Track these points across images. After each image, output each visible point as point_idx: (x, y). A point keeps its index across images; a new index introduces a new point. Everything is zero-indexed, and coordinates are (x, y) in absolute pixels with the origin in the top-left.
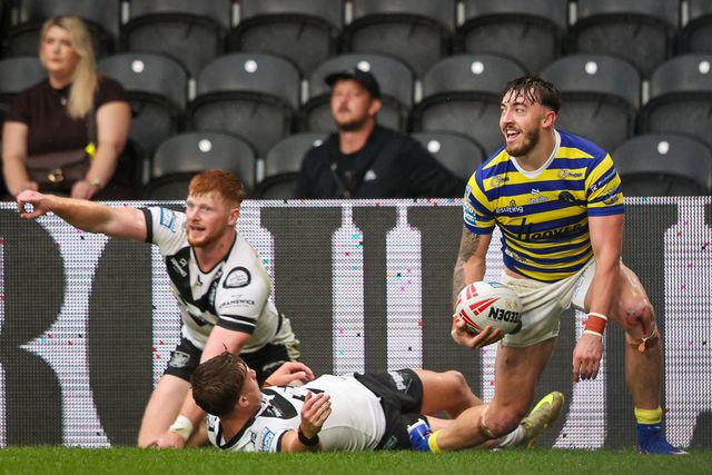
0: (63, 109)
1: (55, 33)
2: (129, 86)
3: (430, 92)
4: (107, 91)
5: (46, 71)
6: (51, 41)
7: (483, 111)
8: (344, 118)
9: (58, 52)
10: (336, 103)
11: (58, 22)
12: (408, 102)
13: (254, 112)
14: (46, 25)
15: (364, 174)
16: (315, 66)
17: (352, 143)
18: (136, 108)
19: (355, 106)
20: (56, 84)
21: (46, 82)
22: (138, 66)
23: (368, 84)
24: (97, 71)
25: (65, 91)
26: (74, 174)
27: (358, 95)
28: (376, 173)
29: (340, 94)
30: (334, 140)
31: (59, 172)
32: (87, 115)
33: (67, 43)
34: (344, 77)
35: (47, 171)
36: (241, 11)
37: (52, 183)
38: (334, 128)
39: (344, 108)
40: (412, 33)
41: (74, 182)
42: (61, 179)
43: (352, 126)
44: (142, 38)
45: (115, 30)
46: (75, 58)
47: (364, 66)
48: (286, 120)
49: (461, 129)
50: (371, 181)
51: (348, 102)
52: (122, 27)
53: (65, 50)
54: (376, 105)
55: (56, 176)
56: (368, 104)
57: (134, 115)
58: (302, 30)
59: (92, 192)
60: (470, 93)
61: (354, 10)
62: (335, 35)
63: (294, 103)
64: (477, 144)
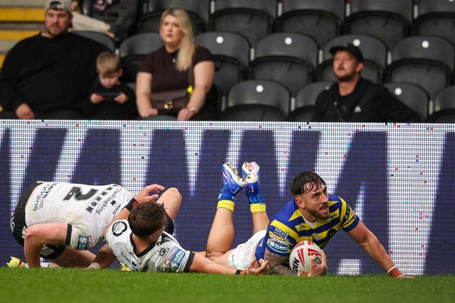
0: (174, 65)
1: (169, 19)
2: (214, 52)
3: (396, 58)
4: (200, 55)
5: (163, 42)
6: (167, 24)
7: (428, 70)
8: (341, 74)
9: (171, 31)
10: (336, 65)
11: (171, 12)
12: (383, 64)
13: (290, 68)
14: (164, 14)
15: (354, 108)
16: (328, 41)
17: (346, 89)
18: (218, 66)
19: (348, 66)
20: (169, 50)
22: (220, 40)
23: (356, 54)
24: (195, 43)
25: (175, 54)
26: (179, 104)
27: (349, 60)
28: (361, 108)
29: (338, 59)
30: (335, 87)
31: (171, 103)
32: (188, 69)
33: (177, 25)
34: (341, 49)
35: (164, 102)
36: (283, 8)
37: (166, 109)
39: (341, 68)
40: (386, 23)
41: (180, 109)
42: (171, 107)
43: (347, 79)
44: (222, 22)
45: (206, 18)
46: (181, 34)
47: (357, 43)
48: (309, 73)
49: (415, 81)
50: (358, 113)
51: (343, 64)
52: (210, 16)
53: (175, 29)
54: (361, 66)
55: (169, 105)
56: (356, 65)
57: (217, 69)
58: (319, 21)
59: (190, 115)
60: (421, 59)
61: (351, 8)
62: (340, 23)
63: (315, 64)
64: (424, 91)
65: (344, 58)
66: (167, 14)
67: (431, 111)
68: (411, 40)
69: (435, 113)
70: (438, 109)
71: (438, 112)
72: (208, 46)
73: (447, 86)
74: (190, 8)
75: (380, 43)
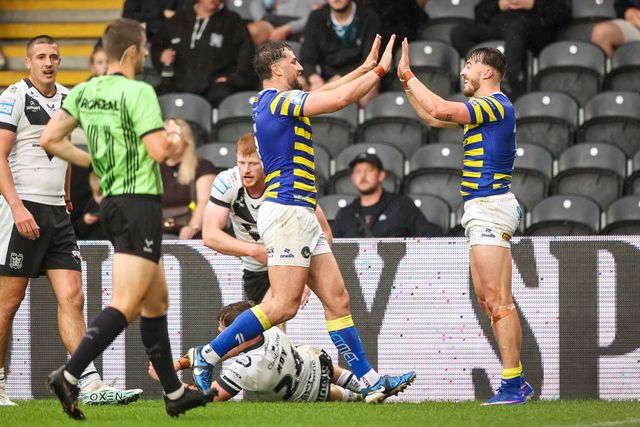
0: (176, 179)
3: (414, 168)
7: (449, 181)
8: (365, 187)
10: (358, 178)
12: (401, 175)
16: (341, 151)
22: (224, 151)
23: (375, 162)
24: (197, 155)
25: (177, 168)
26: (181, 222)
27: (371, 171)
29: (359, 171)
31: (172, 220)
32: (191, 183)
37: (167, 228)
39: (364, 181)
40: (403, 129)
41: (181, 227)
42: (173, 225)
43: (369, 192)
44: (225, 132)
45: (208, 127)
47: (372, 151)
49: (435, 192)
51: (366, 176)
52: (213, 126)
54: (383, 176)
55: (170, 223)
56: (378, 176)
58: (330, 129)
59: (194, 233)
60: (441, 169)
61: (365, 114)
62: (353, 131)
63: (326, 175)
64: (446, 202)
65: (366, 171)
67: (453, 225)
68: (430, 147)
69: (458, 226)
72: (211, 158)
74: (190, 118)
75: (396, 152)
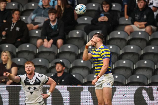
0: (5, 68)
1: (4, 54)
2: (17, 64)
3: (73, 66)
4: (13, 65)
6: (4, 55)
7: (83, 69)
8: (58, 70)
9: (5, 57)
10: (57, 68)
11: (5, 52)
12: (69, 68)
13: (41, 69)
14: (2, 52)
15: (62, 80)
16: (52, 61)
17: (59, 75)
18: (19, 68)
19: (60, 68)
20: (4, 63)
21: (2, 63)
22: (19, 60)
23: (62, 64)
24: (12, 61)
25: (6, 65)
26: (7, 80)
27: (61, 66)
28: (64, 80)
29: (57, 66)
30: (56, 74)
31: (4, 79)
32: (10, 69)
33: (6, 56)
34: (58, 63)
35: (2, 79)
36: (39, 50)
37: (3, 81)
38: (56, 72)
39: (58, 69)
40: (70, 55)
41: (7, 81)
42: (5, 81)
43: (60, 72)
44: (20, 55)
45: (15, 53)
46: (8, 58)
47: (61, 61)
48: (46, 70)
49: (79, 73)
50: (63, 82)
51: (59, 67)
52: (16, 53)
53: (6, 57)
54: (64, 68)
55: (4, 80)
56: (63, 68)
57: (18, 69)
58: (50, 54)
60: (81, 66)
61: (59, 50)
62: (56, 55)
63: (48, 67)
64: (82, 76)
65: (59, 66)
66: (3, 53)
67: (84, 82)
68: (78, 60)
69: (85, 82)
70: (86, 81)
71: (86, 82)
72: (16, 62)
73: (89, 74)
74: (10, 50)
75: (68, 61)
